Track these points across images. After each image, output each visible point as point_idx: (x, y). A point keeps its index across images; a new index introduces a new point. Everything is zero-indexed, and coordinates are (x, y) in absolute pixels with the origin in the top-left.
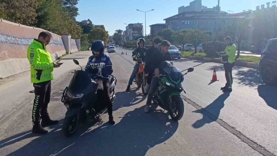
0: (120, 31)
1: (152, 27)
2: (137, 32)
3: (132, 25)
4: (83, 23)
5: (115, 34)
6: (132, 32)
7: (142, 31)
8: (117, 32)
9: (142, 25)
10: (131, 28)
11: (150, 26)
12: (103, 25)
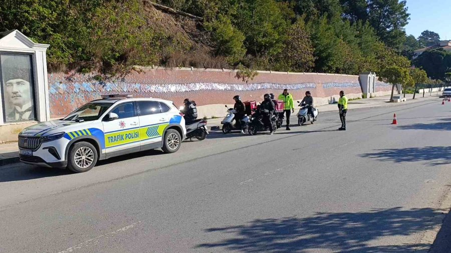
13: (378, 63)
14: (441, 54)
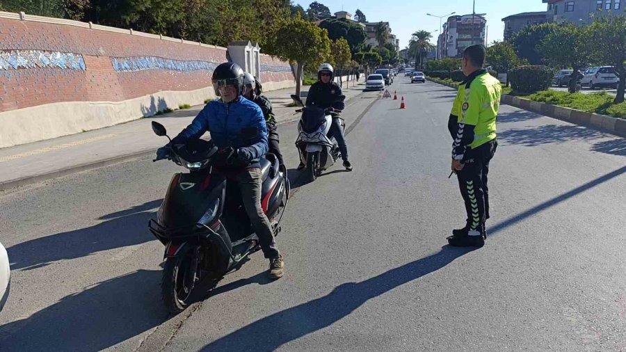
0: (423, 35)
1: (510, 21)
2: (469, 36)
3: (458, 18)
4: (336, 17)
5: (412, 43)
6: (456, 36)
7: (483, 35)
8: (416, 38)
9: (483, 18)
10: (453, 27)
11: (503, 20)
12: (387, 23)
13: (262, 28)
14: (344, 26)
